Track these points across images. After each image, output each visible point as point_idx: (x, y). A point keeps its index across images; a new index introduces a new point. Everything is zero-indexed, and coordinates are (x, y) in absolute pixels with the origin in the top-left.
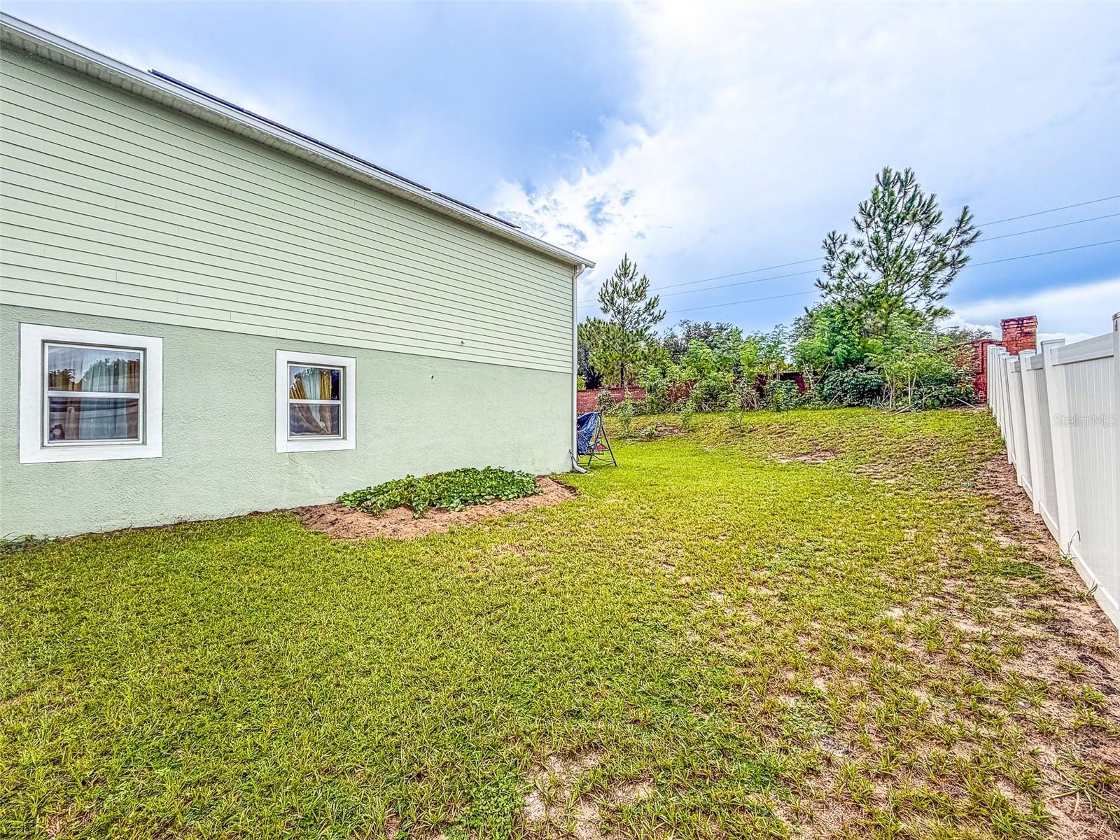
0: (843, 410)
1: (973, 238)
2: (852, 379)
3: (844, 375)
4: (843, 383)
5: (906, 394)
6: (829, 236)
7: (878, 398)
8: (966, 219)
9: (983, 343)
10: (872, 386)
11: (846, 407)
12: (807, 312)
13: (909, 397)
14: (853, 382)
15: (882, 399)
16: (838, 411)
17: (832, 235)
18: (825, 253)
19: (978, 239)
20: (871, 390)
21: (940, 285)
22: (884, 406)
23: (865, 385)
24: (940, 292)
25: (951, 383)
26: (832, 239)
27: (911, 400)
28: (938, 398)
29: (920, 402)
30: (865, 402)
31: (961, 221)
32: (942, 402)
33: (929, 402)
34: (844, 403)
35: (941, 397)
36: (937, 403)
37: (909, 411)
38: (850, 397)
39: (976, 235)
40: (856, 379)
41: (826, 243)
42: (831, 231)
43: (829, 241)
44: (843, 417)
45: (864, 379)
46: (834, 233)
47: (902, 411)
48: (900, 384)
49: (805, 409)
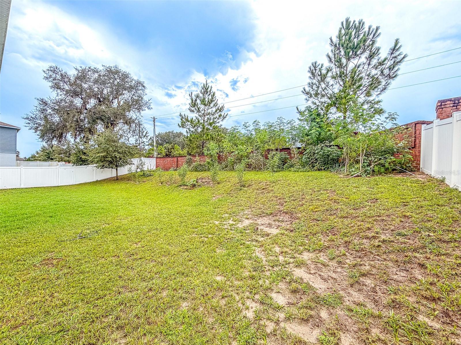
0: (313, 173)
1: (402, 59)
2: (320, 151)
3: (316, 149)
4: (315, 154)
5: (357, 162)
6: (313, 65)
7: (337, 165)
8: (396, 48)
9: (416, 124)
10: (333, 156)
11: (316, 170)
12: (298, 110)
13: (361, 165)
14: (321, 153)
15: (339, 166)
16: (310, 173)
17: (314, 65)
18: (309, 75)
19: (405, 59)
20: (333, 160)
21: (379, 93)
22: (340, 171)
23: (328, 156)
24: (377, 100)
25: (393, 154)
26: (315, 67)
27: (362, 167)
28: (384, 166)
29: (369, 169)
30: (329, 168)
31: (394, 50)
32: (387, 169)
33: (376, 169)
34: (315, 168)
35: (387, 165)
36: (383, 170)
37: (361, 176)
38: (319, 164)
39: (404, 58)
40: (323, 151)
41: (310, 69)
42: (314, 61)
43: (312, 68)
44: (310, 178)
45: (329, 151)
46: (315, 64)
47: (355, 175)
48: (354, 154)
49: (290, 171)
